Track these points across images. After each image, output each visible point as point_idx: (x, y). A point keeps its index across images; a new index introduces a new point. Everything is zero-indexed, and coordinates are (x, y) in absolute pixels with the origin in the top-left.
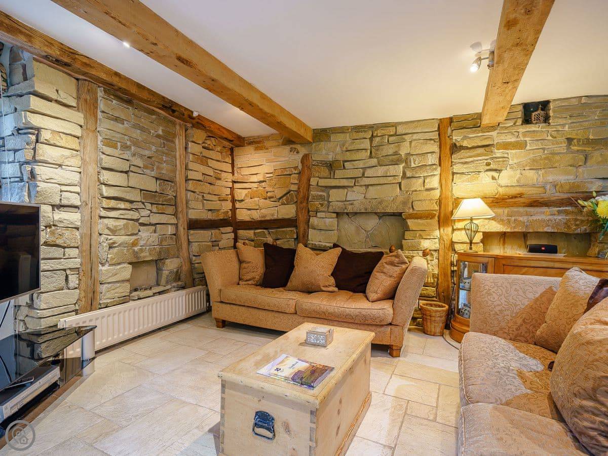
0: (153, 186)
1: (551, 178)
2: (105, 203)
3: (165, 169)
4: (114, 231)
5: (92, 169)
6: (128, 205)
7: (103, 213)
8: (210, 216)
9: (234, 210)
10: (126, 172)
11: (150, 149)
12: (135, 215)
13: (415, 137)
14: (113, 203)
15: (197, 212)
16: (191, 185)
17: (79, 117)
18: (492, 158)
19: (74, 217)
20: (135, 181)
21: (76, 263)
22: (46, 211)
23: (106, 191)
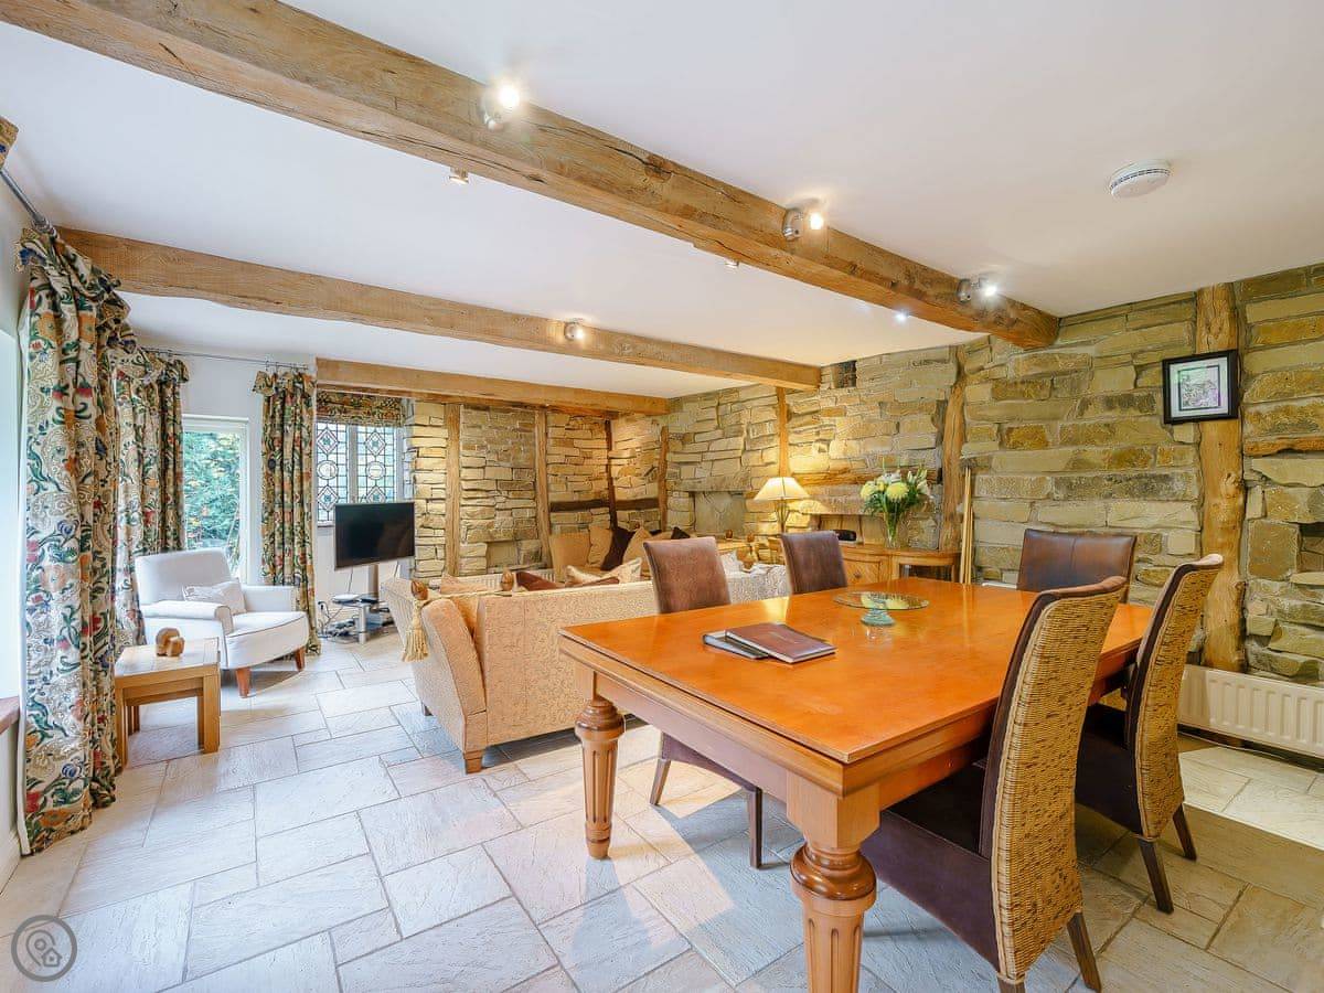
0: (506, 475)
1: (870, 450)
2: (465, 494)
3: (522, 460)
4: (472, 516)
5: (454, 470)
6: (484, 494)
7: (463, 502)
8: (576, 498)
9: (611, 488)
10: (483, 467)
11: (506, 443)
12: (491, 502)
13: (755, 403)
14: (471, 494)
15: (559, 494)
16: (551, 470)
17: (444, 433)
18: (821, 426)
19: (440, 507)
20: (490, 473)
21: (441, 541)
22: (420, 504)
23: (465, 485)
